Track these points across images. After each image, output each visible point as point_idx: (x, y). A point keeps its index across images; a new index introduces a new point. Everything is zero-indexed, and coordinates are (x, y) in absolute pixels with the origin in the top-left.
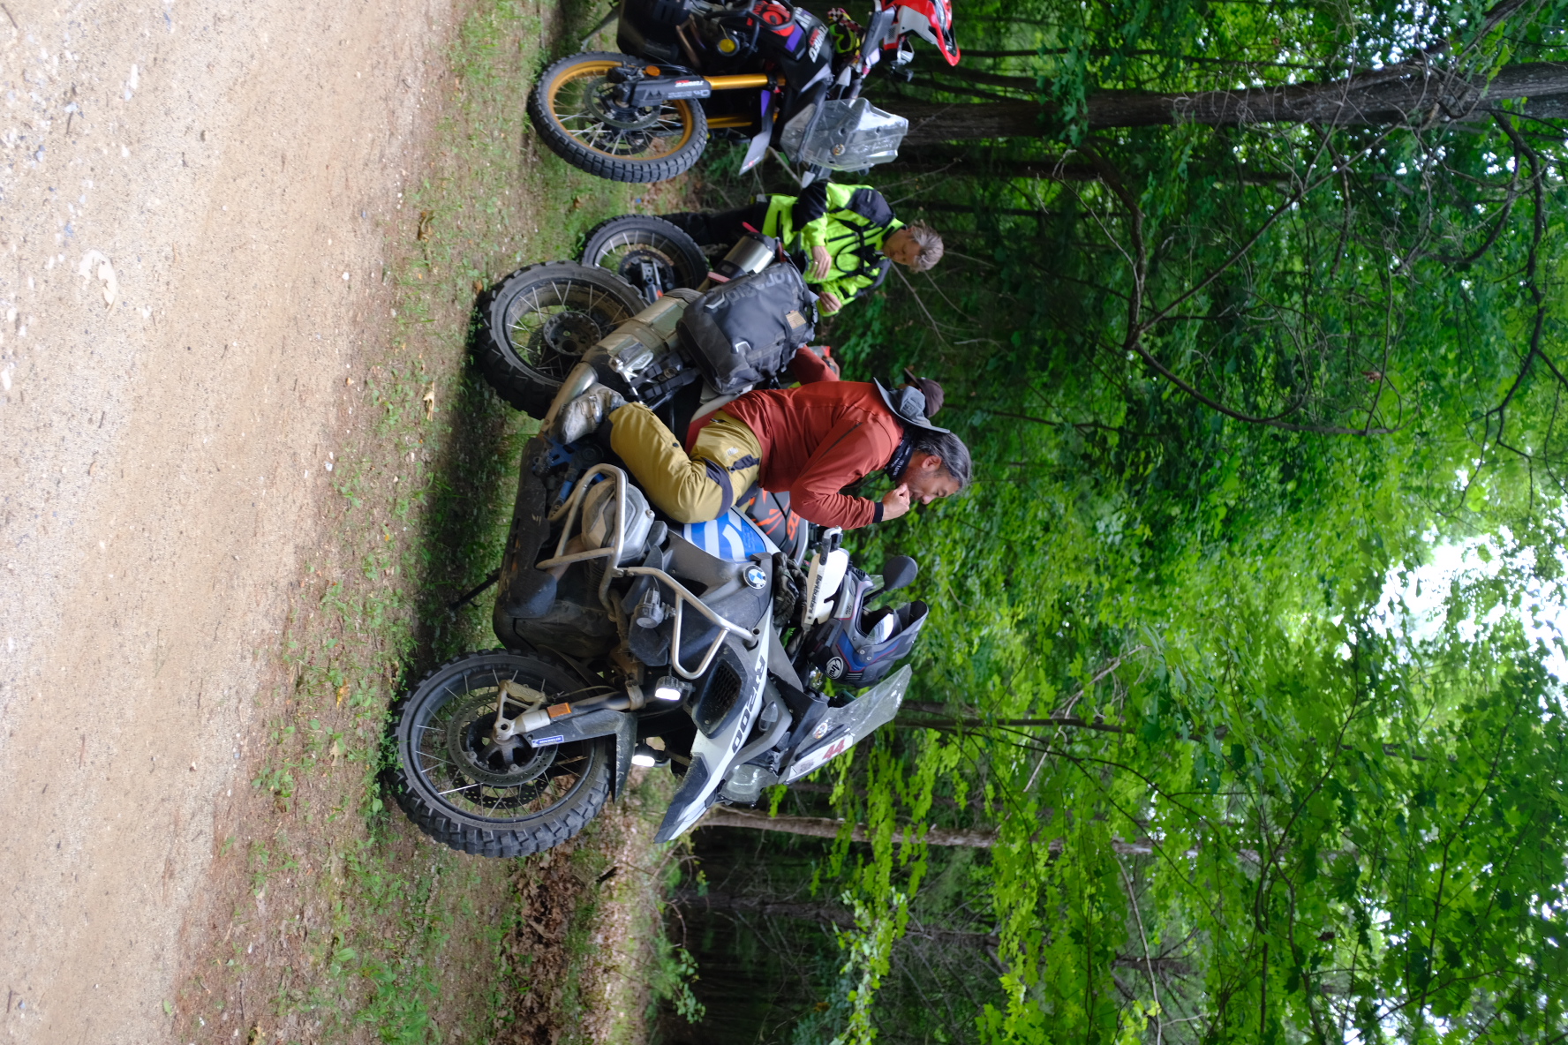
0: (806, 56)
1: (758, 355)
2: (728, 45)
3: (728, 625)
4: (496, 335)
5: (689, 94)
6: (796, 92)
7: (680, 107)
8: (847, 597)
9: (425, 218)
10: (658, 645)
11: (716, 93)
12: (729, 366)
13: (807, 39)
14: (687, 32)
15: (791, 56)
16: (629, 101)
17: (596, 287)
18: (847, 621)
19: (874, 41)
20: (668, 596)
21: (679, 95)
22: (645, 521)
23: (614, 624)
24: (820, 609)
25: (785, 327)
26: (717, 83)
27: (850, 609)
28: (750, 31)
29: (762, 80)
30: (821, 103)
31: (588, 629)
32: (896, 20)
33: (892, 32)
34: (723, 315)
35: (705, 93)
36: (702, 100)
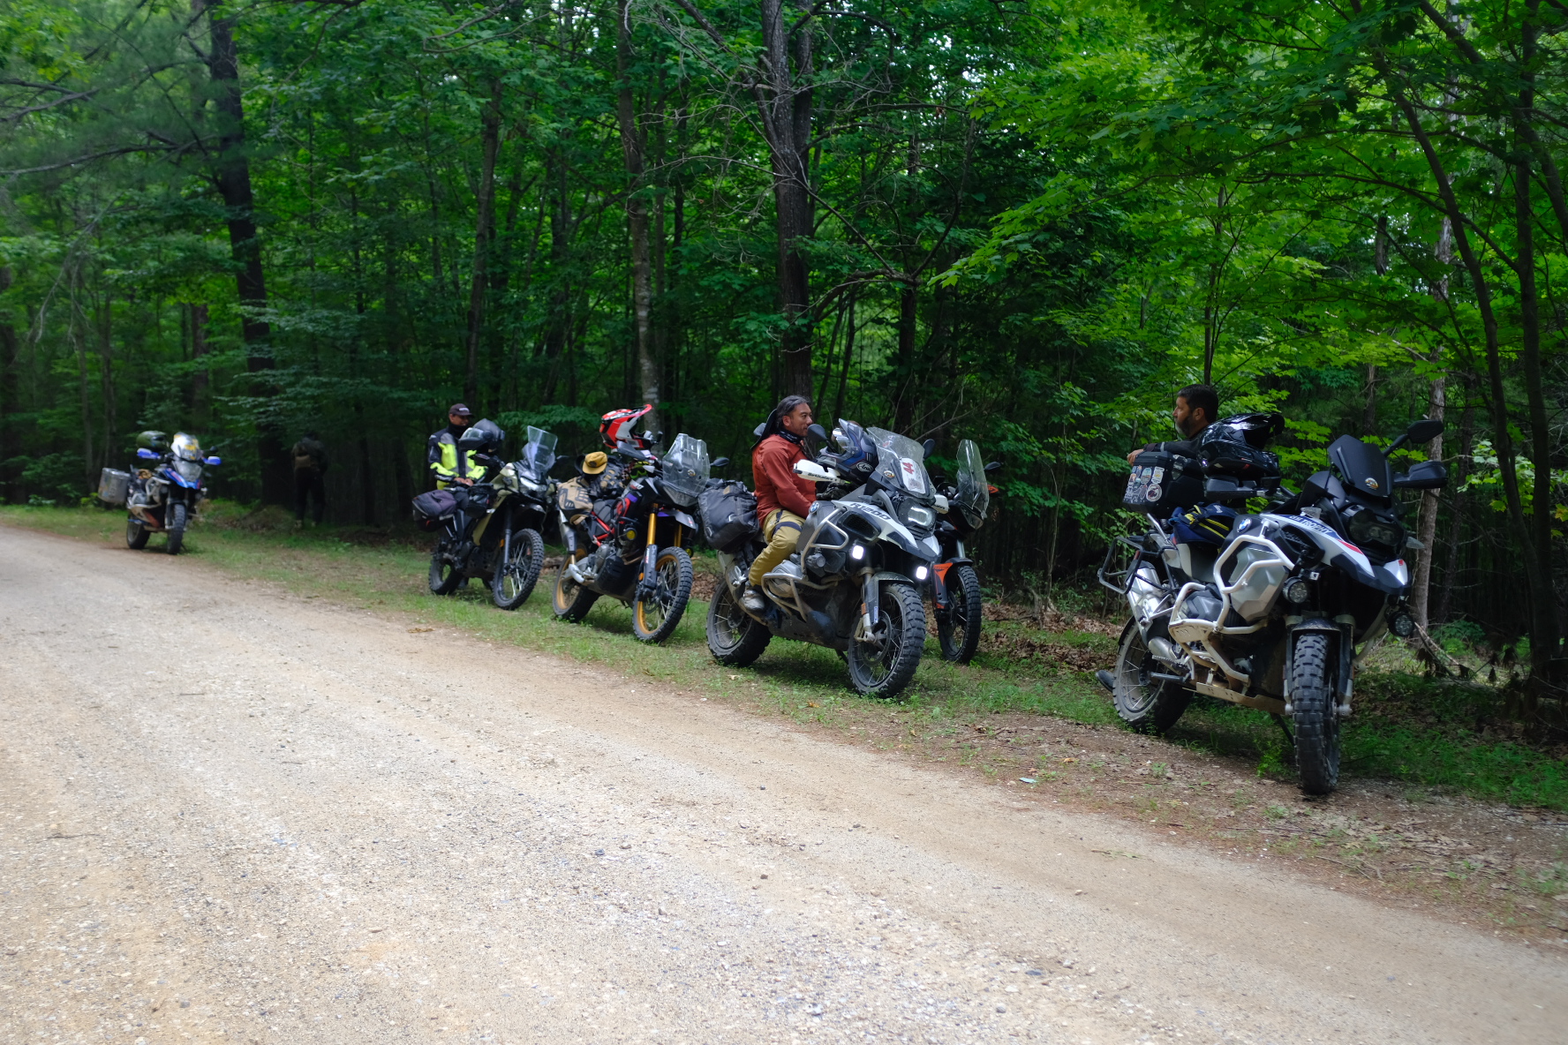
0: (640, 491)
1: (739, 511)
2: (631, 535)
3: (826, 520)
4: (729, 652)
5: (654, 557)
6: (658, 497)
7: (661, 562)
8: (827, 461)
9: (647, 672)
10: (836, 557)
11: (656, 542)
12: (738, 524)
13: (634, 491)
14: (628, 559)
15: (639, 499)
16: (653, 589)
17: (720, 601)
18: (838, 461)
19: (636, 453)
20: (812, 551)
21: (653, 562)
22: (787, 565)
23: (840, 583)
24: (831, 474)
25: (727, 496)
26: (651, 541)
27: (832, 459)
28: (626, 522)
29: (653, 516)
30: (664, 482)
31: (842, 597)
32: (624, 441)
33: (631, 443)
34: (715, 528)
35: (654, 548)
36: (659, 551)
